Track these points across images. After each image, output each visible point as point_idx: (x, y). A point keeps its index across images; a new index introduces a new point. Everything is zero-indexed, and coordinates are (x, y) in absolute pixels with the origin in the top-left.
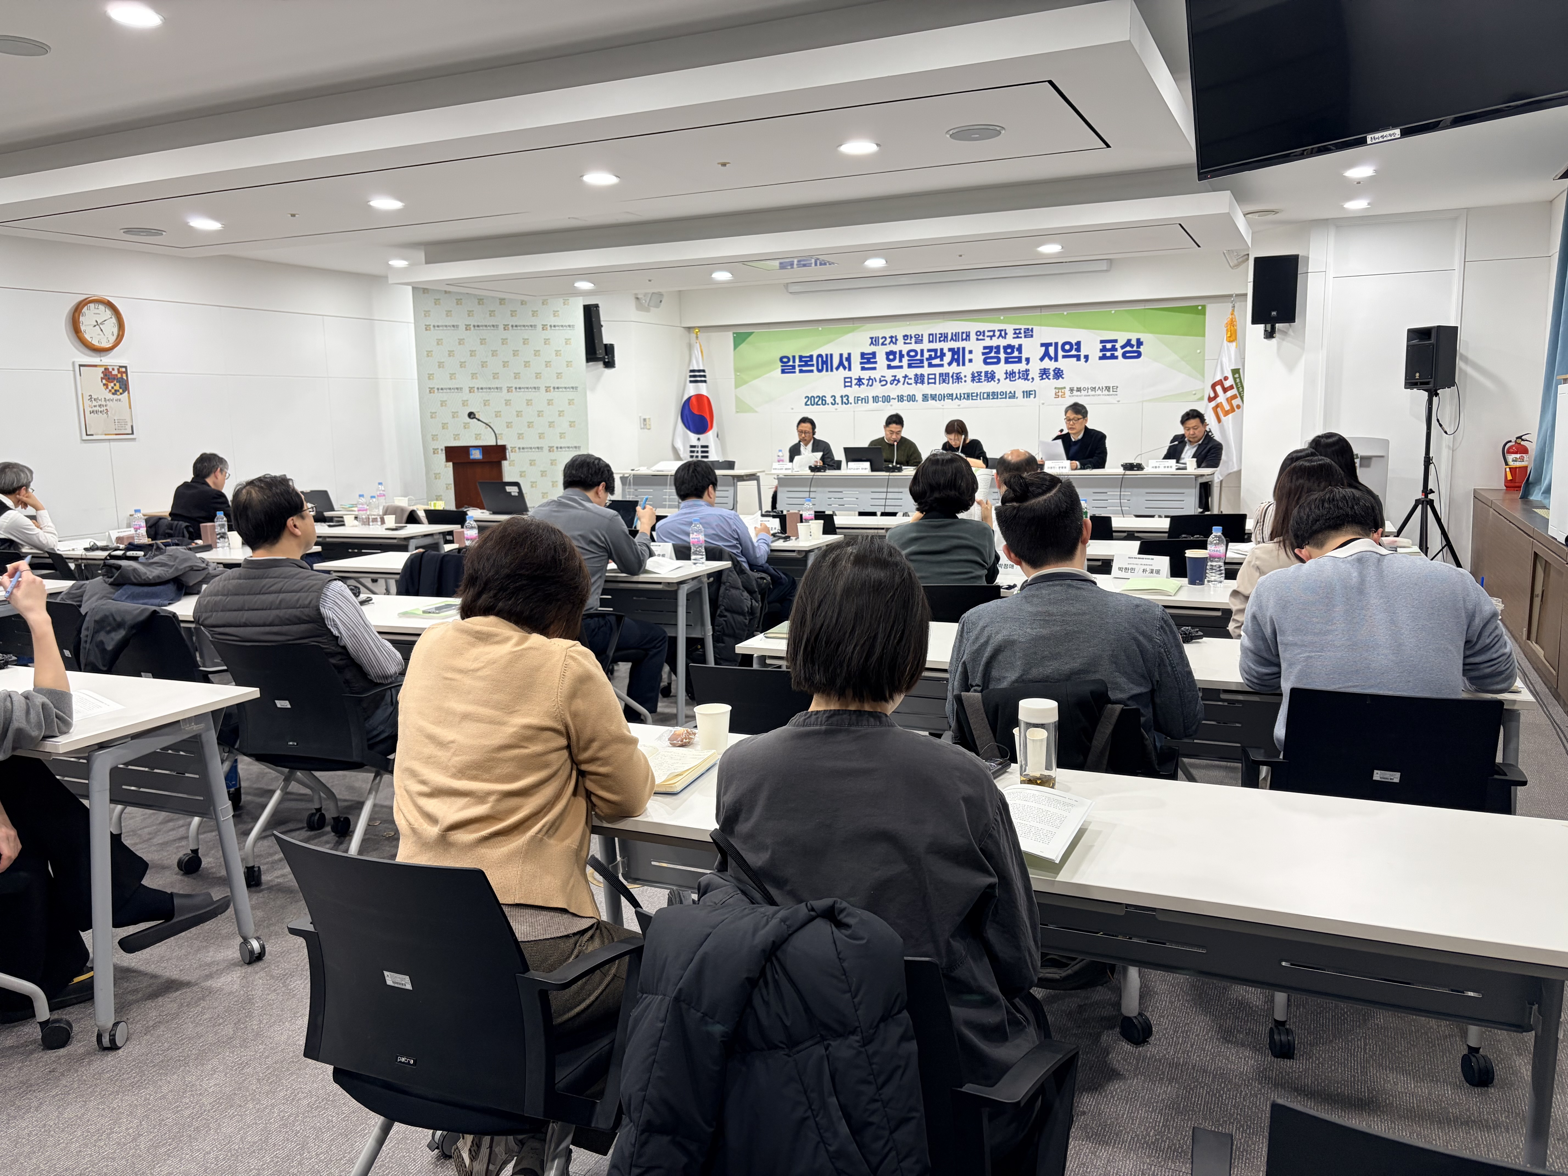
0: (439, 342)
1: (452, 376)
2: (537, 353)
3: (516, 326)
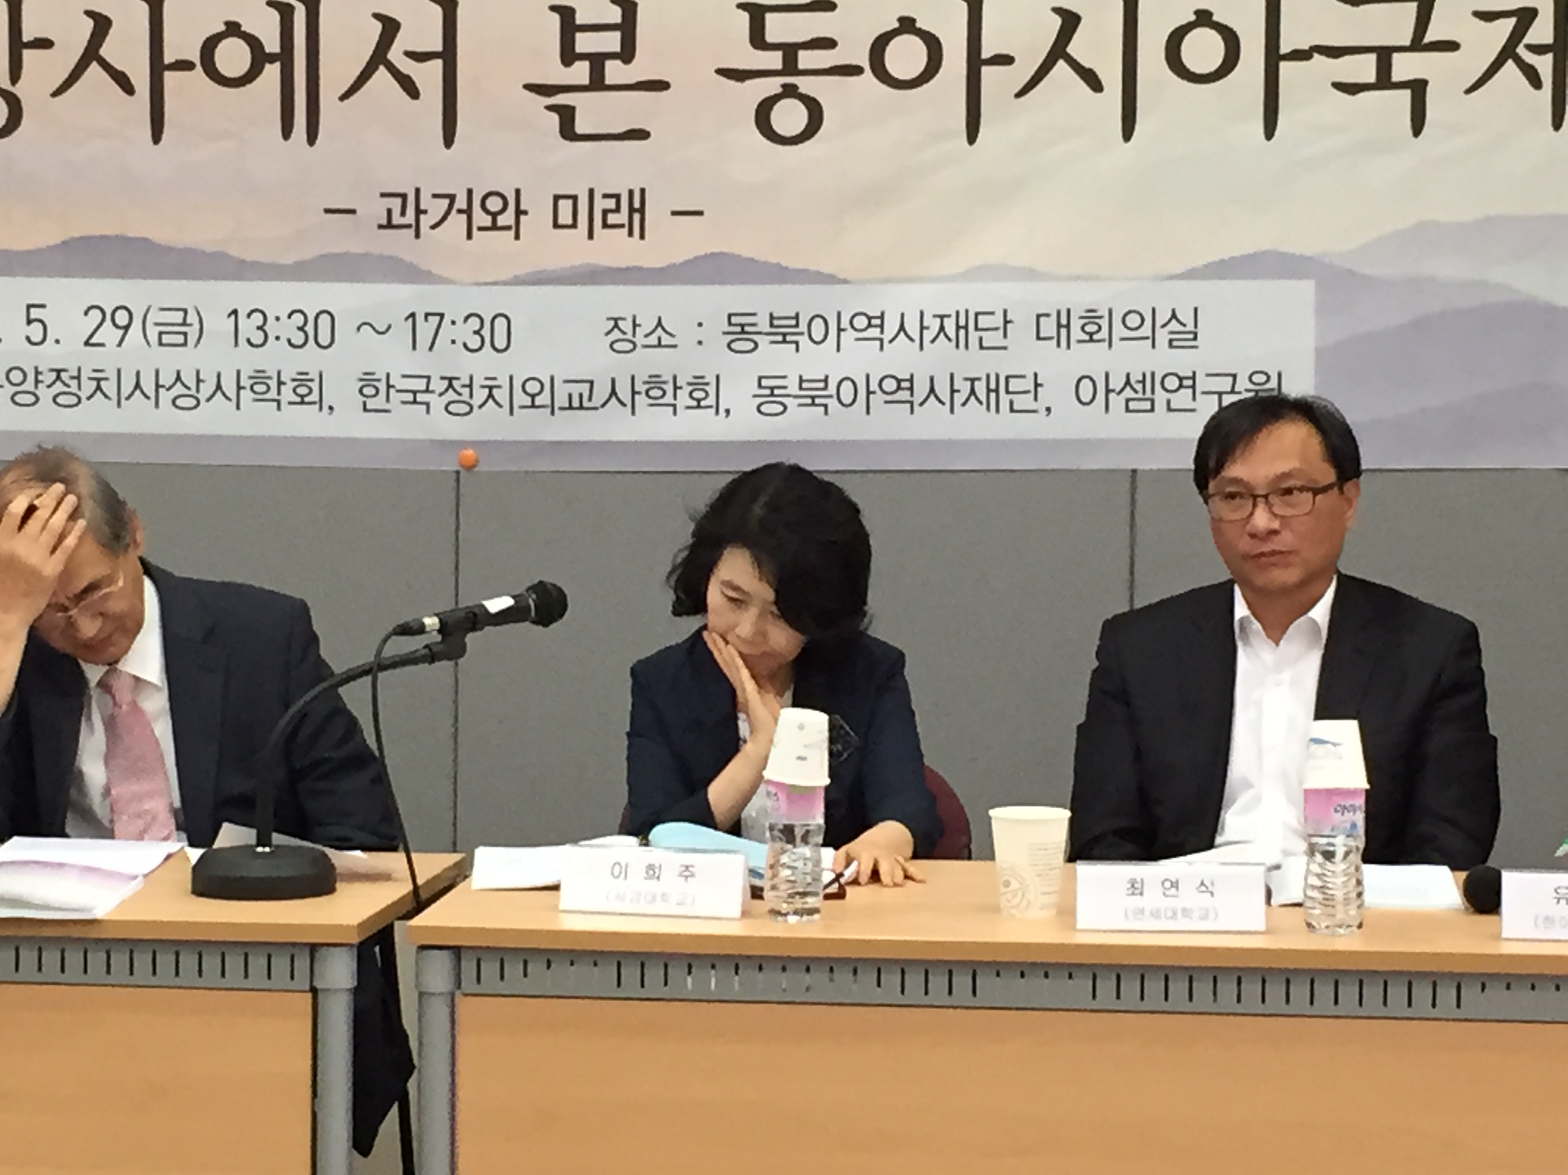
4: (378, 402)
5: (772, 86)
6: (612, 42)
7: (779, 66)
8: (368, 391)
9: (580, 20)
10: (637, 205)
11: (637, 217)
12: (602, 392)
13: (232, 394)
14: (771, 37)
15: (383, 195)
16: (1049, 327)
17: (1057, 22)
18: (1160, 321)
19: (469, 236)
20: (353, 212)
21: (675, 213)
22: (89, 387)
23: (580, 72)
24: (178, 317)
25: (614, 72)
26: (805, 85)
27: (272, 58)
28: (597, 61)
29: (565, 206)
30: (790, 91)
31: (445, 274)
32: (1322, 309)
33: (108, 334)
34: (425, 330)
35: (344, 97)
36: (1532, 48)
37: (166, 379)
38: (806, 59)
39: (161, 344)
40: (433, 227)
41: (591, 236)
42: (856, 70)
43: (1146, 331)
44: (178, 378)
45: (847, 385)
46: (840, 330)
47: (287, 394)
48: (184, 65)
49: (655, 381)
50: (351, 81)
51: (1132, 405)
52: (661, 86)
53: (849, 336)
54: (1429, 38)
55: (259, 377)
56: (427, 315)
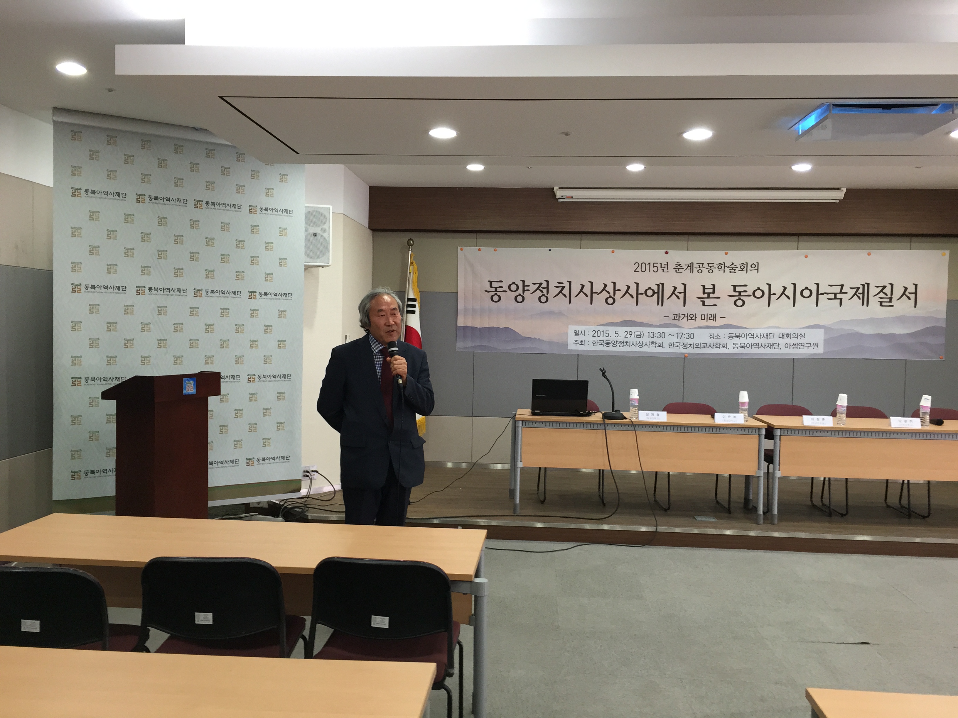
0: (93, 215)
1: (111, 268)
2: (240, 244)
3: (213, 204)
4: (672, 347)
5: (737, 298)
6: (711, 291)
7: (738, 295)
8: (670, 345)
9: (706, 287)
10: (715, 316)
11: (715, 318)
12: (708, 345)
13: (648, 345)
14: (737, 290)
15: (674, 314)
16: (781, 336)
17: (783, 288)
18: (799, 335)
19: (687, 321)
20: (668, 317)
21: (721, 318)
22: (625, 344)
23: (706, 296)
24: (640, 333)
25: (711, 295)
26: (742, 298)
27: (656, 293)
28: (709, 294)
29: (703, 316)
30: (740, 299)
31: (684, 327)
32: (825, 333)
33: (628, 336)
34: (680, 335)
35: (668, 299)
36: (859, 293)
37: (638, 343)
38: (742, 294)
39: (637, 337)
40: (682, 319)
41: (707, 321)
42: (750, 296)
43: (796, 337)
44: (639, 343)
45: (748, 345)
46: (747, 336)
47: (657, 345)
48: (642, 294)
49: (717, 344)
50: (669, 296)
51: (794, 348)
52: (719, 298)
53: (748, 337)
54: (843, 291)
55: (653, 343)
56: (680, 333)
